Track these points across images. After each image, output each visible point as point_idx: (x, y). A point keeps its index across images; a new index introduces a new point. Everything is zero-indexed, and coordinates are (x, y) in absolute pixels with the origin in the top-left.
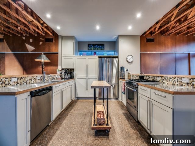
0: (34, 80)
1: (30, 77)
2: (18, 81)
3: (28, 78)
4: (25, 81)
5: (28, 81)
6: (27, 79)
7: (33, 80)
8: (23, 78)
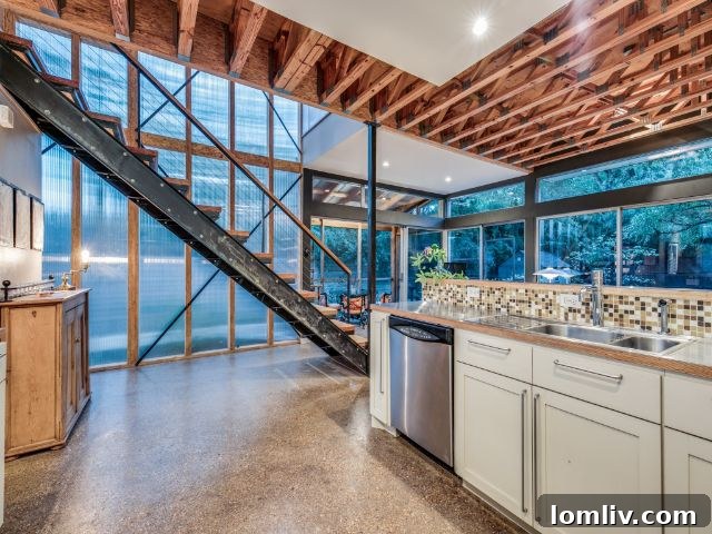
0: (540, 307)
1: (522, 291)
2: (483, 298)
3: (514, 294)
4: (503, 302)
5: (512, 304)
6: (508, 297)
7: (536, 303)
8: (497, 292)
